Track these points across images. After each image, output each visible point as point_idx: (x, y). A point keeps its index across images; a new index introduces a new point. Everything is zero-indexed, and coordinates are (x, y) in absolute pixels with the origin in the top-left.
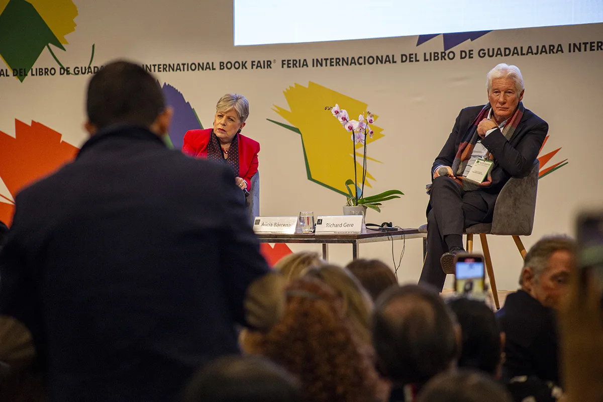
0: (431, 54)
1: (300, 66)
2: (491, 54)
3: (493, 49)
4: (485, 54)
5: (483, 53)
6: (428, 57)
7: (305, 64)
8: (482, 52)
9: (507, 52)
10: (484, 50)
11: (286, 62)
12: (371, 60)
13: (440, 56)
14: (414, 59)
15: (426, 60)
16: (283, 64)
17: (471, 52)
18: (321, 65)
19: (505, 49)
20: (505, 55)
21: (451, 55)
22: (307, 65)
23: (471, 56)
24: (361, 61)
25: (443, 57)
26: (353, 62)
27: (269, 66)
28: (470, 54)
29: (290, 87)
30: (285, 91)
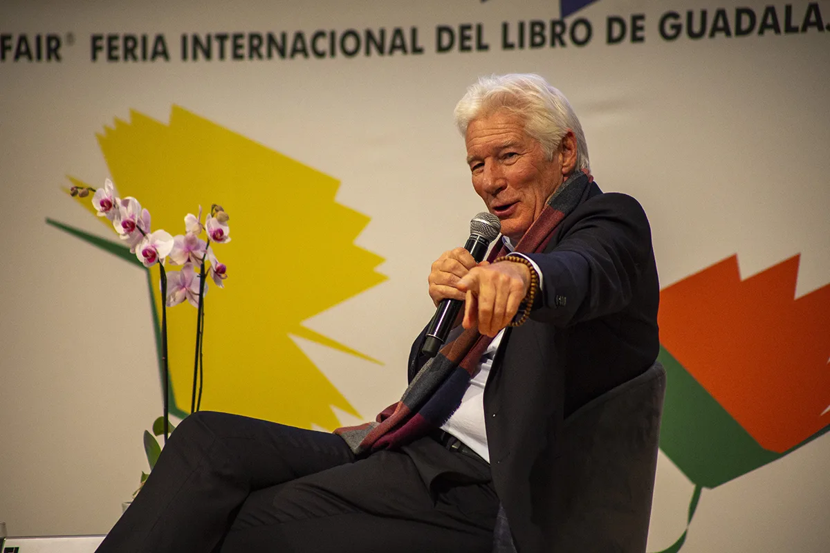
0: (522, 26)
1: (144, 57)
2: (696, 28)
3: (704, 14)
4: (678, 28)
5: (673, 27)
6: (513, 37)
7: (161, 52)
8: (670, 21)
9: (746, 21)
10: (675, 16)
11: (104, 43)
12: (350, 44)
13: (548, 33)
14: (472, 43)
15: (507, 45)
16: (95, 49)
17: (639, 23)
18: (208, 55)
19: (739, 12)
20: (740, 32)
21: (581, 32)
22: (165, 54)
23: (639, 34)
24: (323, 44)
25: (557, 38)
26: (301, 47)
27: (54, 53)
28: (636, 28)
29: (118, 122)
30: (102, 132)
